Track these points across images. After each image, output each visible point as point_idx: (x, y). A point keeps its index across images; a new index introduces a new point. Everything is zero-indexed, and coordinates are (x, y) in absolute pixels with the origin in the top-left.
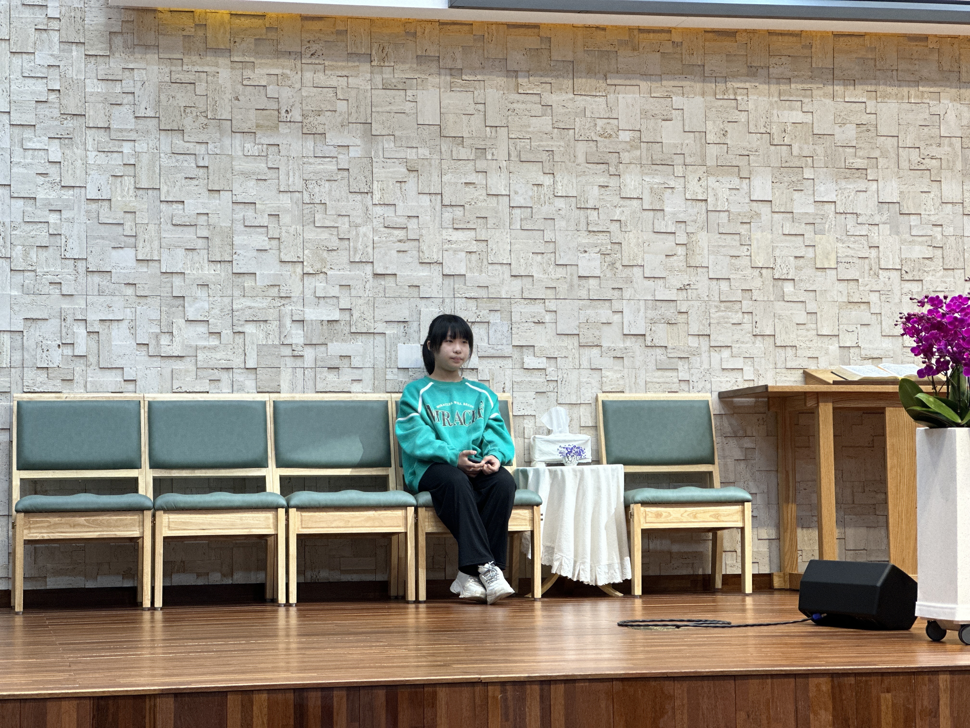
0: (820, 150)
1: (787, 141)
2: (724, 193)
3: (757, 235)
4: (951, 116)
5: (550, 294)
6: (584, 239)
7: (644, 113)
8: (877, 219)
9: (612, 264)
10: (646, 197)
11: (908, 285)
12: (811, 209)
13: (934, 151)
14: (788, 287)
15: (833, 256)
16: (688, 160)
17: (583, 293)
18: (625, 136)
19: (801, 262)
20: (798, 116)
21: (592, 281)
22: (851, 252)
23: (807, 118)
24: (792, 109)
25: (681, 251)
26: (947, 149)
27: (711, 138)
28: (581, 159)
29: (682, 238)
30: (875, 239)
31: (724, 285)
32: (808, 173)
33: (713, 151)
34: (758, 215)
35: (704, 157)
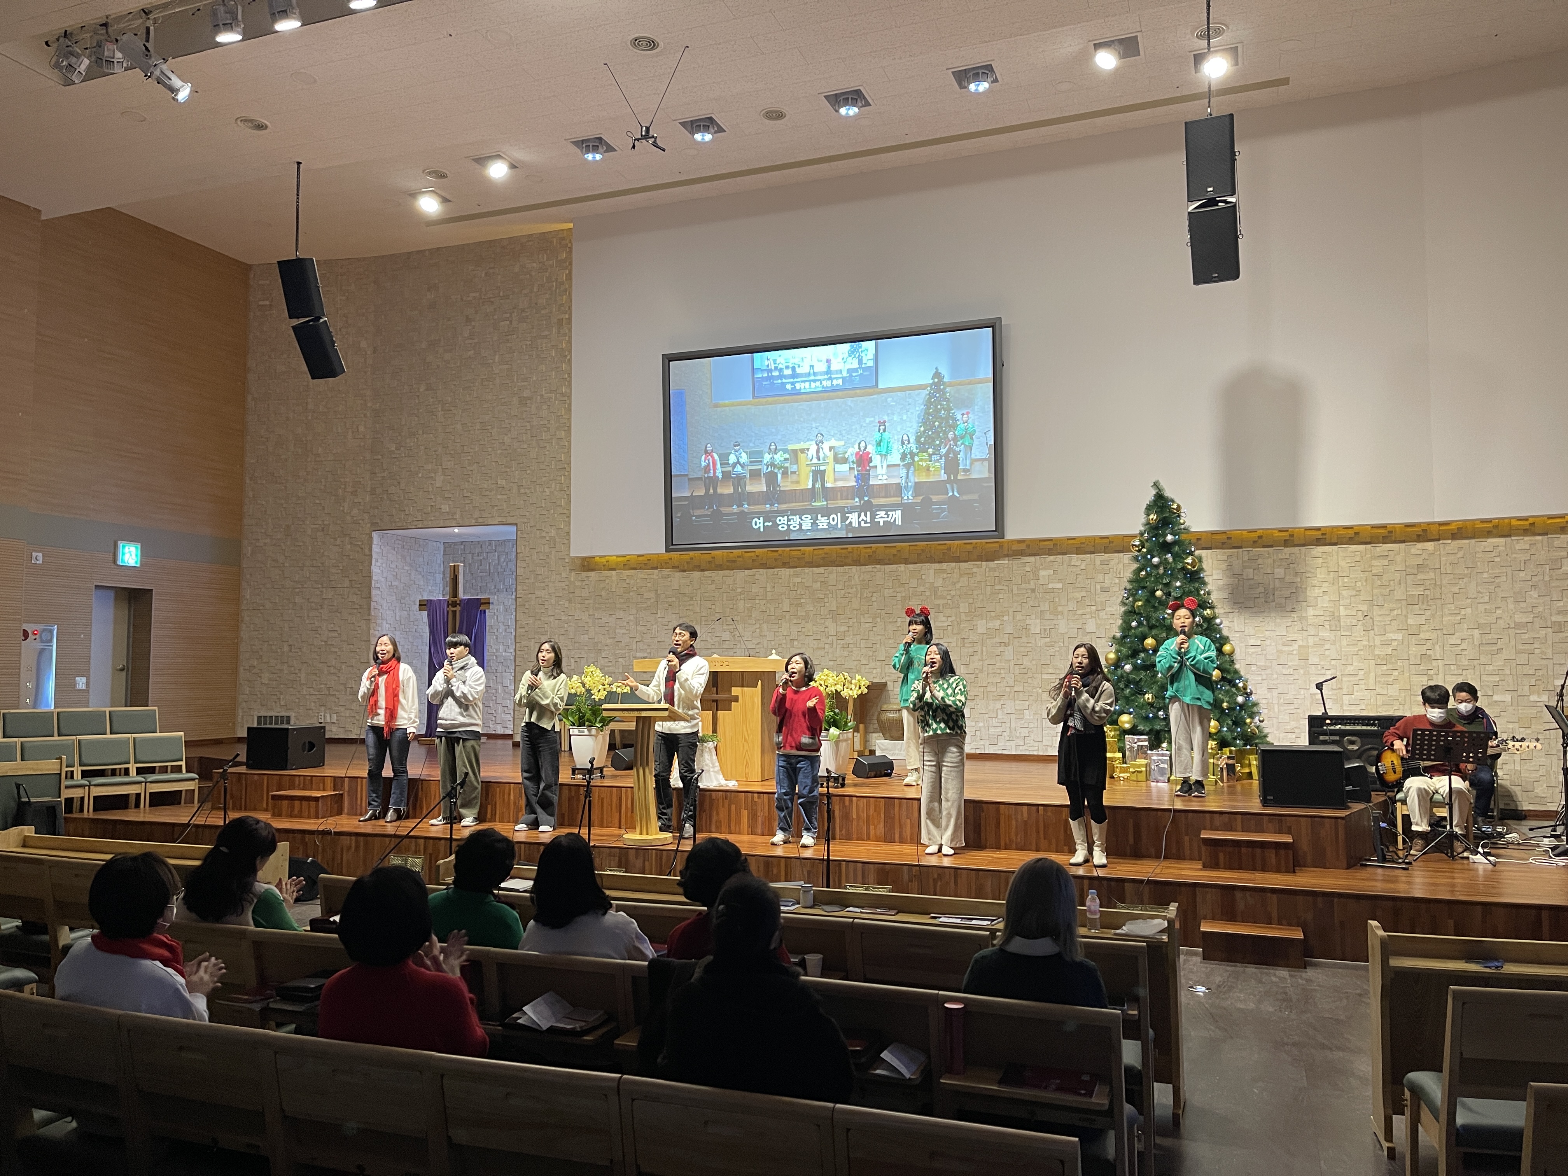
0: (807, 592)
1: (796, 589)
2: (772, 609)
3: (784, 624)
4: (856, 577)
5: (713, 647)
6: (725, 627)
7: (746, 581)
8: (828, 616)
9: (734, 636)
10: (746, 612)
11: (839, 642)
12: (804, 614)
13: (850, 590)
14: (796, 643)
15: (811, 631)
16: (761, 598)
17: (724, 646)
18: (739, 590)
19: (800, 633)
20: (799, 580)
21: (727, 642)
22: (818, 629)
23: (803, 580)
24: (798, 577)
25: (758, 630)
26: (855, 589)
27: (768, 589)
28: (725, 598)
29: (758, 626)
30: (827, 624)
31: (773, 643)
32: (803, 601)
33: (769, 594)
34: (785, 616)
35: (766, 597)
